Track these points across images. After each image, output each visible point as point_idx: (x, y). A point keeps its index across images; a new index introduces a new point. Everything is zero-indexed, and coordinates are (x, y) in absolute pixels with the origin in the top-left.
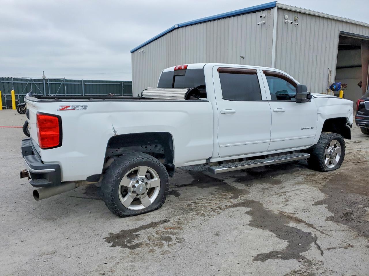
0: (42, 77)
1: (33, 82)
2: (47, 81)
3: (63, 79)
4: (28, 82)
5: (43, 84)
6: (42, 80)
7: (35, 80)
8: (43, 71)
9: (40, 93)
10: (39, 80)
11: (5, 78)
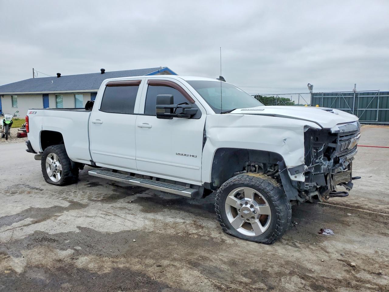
0: (352, 91)
1: (341, 97)
2: (357, 94)
3: (377, 91)
4: (336, 97)
5: (353, 97)
6: (352, 94)
7: (345, 94)
8: (355, 84)
9: (348, 108)
10: (349, 94)
11: (317, 93)
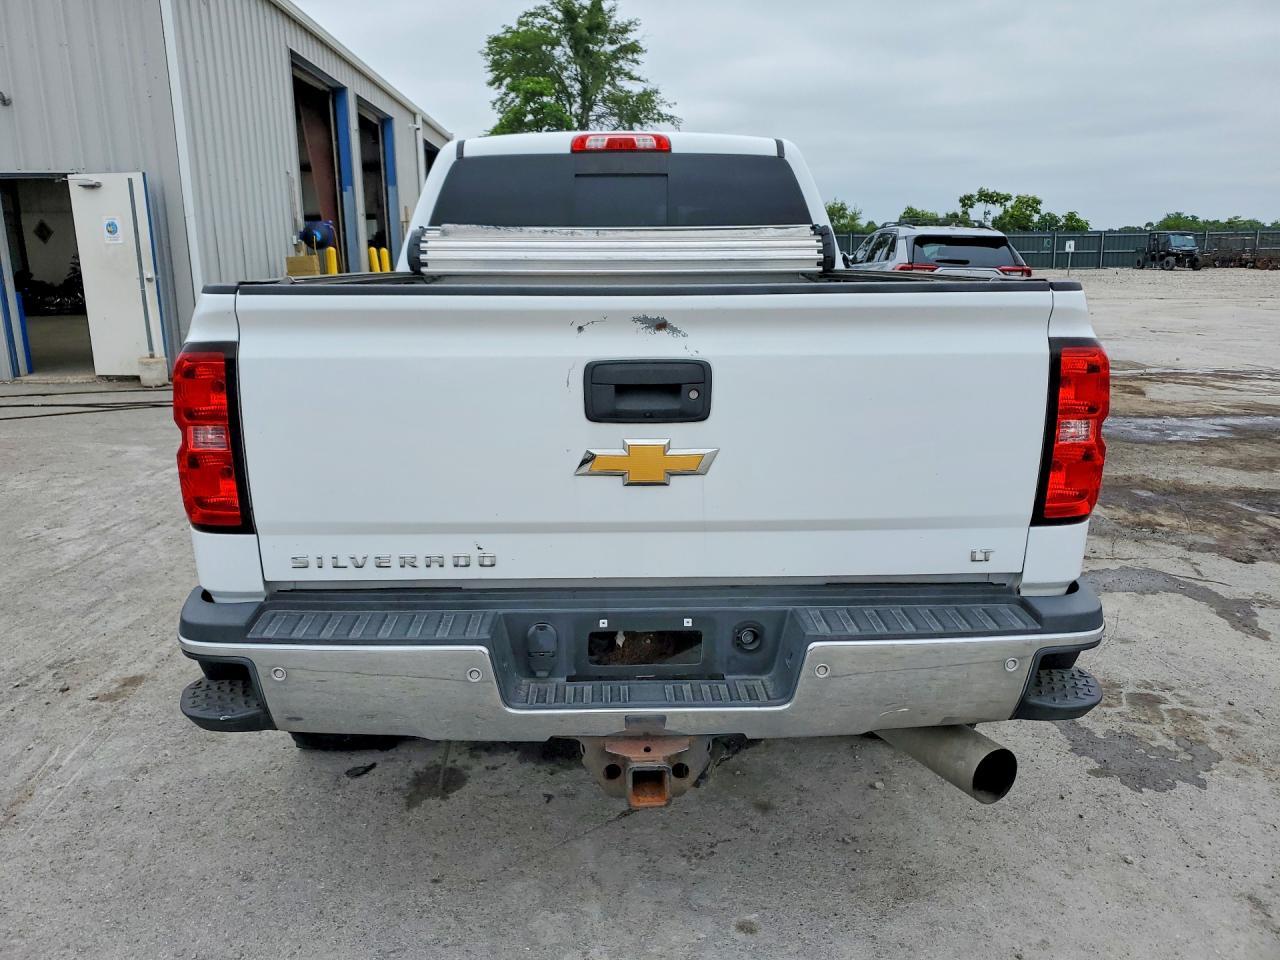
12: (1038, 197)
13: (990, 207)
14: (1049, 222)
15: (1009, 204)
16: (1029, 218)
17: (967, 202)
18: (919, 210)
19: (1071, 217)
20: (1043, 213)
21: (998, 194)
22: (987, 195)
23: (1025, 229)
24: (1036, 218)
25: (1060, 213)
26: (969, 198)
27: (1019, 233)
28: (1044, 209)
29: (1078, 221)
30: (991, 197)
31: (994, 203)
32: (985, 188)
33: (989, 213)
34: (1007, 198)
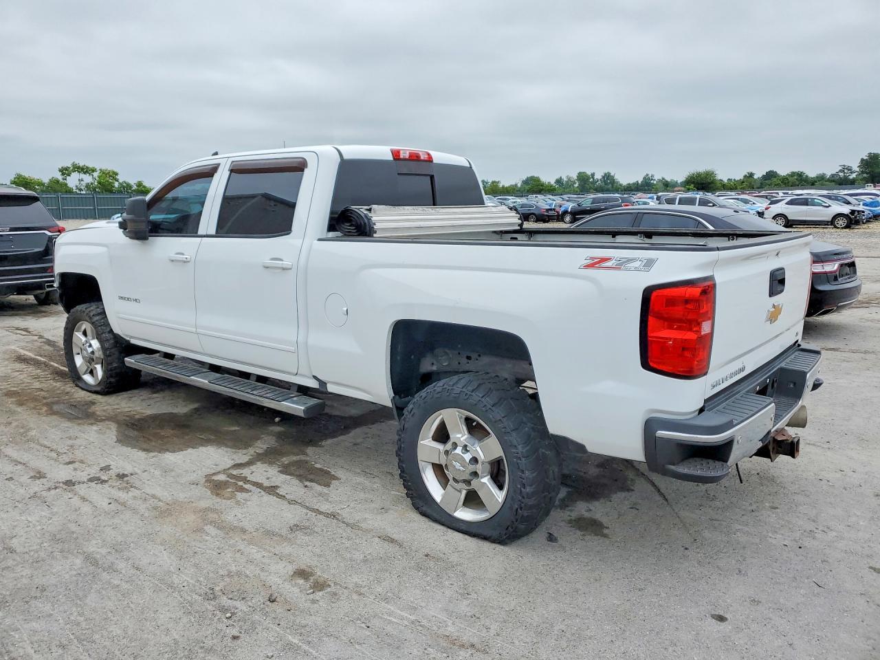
12: (115, 170)
13: (82, 176)
14: (126, 188)
15: (96, 174)
16: (111, 185)
17: (65, 171)
18: (27, 176)
19: (140, 184)
20: (121, 181)
21: (87, 167)
22: (79, 168)
23: (111, 192)
24: (116, 184)
25: (133, 182)
26: (66, 169)
27: (107, 195)
28: (121, 178)
29: (144, 187)
30: (83, 169)
31: (85, 173)
32: (77, 162)
33: (82, 180)
34: (94, 170)
